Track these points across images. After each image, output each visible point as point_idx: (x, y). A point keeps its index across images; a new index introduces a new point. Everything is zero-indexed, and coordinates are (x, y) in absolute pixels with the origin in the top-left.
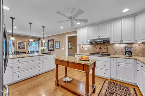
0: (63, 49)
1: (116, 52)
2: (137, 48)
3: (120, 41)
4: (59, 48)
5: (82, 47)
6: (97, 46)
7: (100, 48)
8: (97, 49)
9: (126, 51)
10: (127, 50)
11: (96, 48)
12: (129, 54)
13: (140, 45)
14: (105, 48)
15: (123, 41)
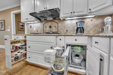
0: (9, 30)
1: (67, 31)
2: (89, 24)
3: (71, 13)
4: (4, 29)
5: (31, 27)
6: (47, 24)
7: (50, 27)
9: (78, 28)
10: (79, 26)
11: (46, 27)
12: (81, 32)
13: (92, 20)
14: (55, 27)
15: (74, 12)
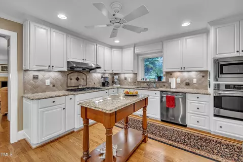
3: (104, 70)
7: (77, 79)
8: (73, 80)
11: (71, 79)
